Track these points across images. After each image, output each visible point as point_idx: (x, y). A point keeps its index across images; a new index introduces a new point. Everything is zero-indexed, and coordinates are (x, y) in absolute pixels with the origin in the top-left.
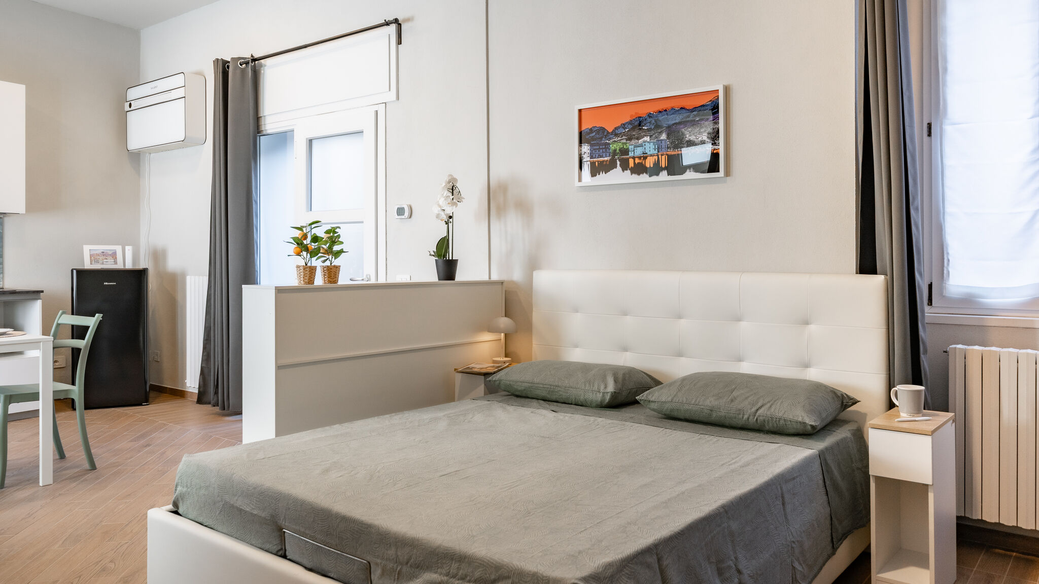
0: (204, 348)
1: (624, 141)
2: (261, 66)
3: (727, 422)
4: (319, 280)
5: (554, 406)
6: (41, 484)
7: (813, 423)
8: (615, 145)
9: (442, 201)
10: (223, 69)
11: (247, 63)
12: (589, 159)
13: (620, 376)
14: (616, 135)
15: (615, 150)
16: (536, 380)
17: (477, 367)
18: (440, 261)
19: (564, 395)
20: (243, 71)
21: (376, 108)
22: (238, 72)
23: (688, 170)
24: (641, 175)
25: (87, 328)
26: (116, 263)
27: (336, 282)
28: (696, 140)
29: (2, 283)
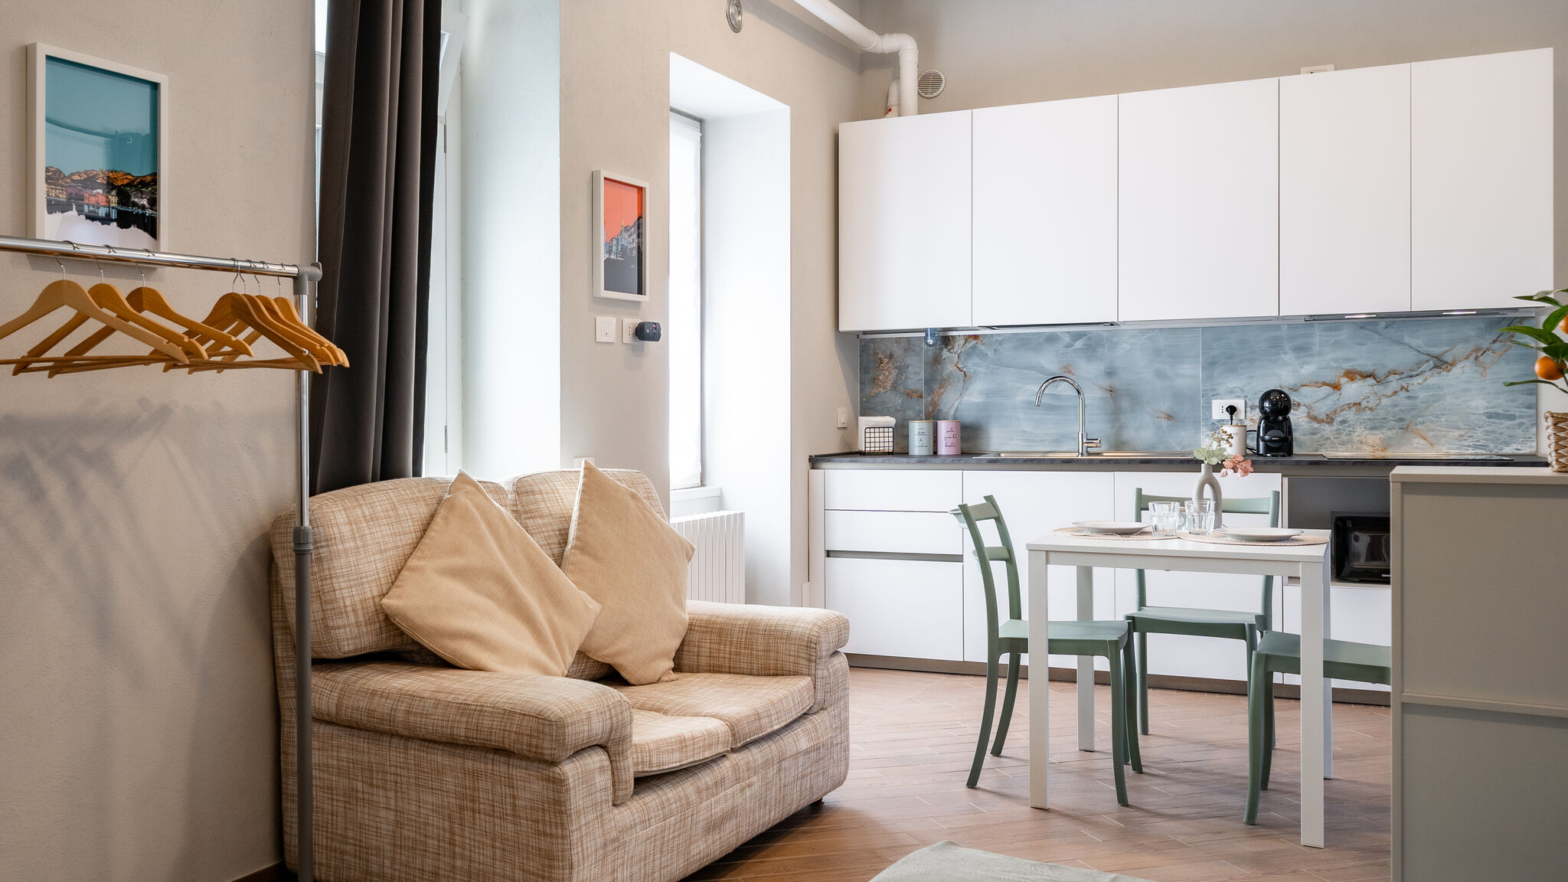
29: (1534, 444)
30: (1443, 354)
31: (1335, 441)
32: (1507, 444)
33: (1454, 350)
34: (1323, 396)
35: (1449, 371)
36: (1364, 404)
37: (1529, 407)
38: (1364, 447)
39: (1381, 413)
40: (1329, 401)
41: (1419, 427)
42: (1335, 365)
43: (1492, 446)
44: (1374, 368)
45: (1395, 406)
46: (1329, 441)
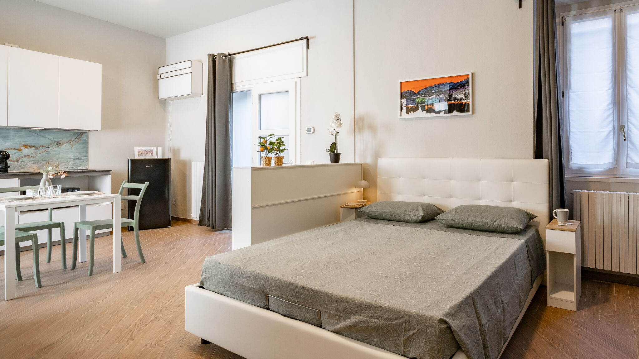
0: (202, 198)
1: (423, 97)
2: (234, 58)
3: (479, 228)
4: (273, 164)
5: (393, 223)
6: (114, 272)
7: (521, 228)
8: (418, 99)
9: (333, 125)
10: (213, 59)
11: (226, 56)
12: (405, 106)
13: (425, 208)
14: (419, 94)
15: (419, 102)
16: (383, 211)
17: (352, 205)
18: (332, 154)
19: (398, 217)
20: (224, 60)
21: (296, 80)
22: (221, 60)
23: (454, 111)
24: (431, 113)
25: (140, 189)
26: (152, 155)
27: (281, 165)
28: (458, 97)
29: (87, 166)
30: (59, 141)
31: (19, 167)
32: (79, 167)
33: (63, 140)
34: (14, 153)
35: (61, 146)
36: (31, 155)
37: (86, 157)
38: (31, 169)
39: (37, 158)
40: (17, 155)
41: (51, 162)
42: (19, 143)
43: (75, 167)
44: (35, 144)
45: (43, 156)
46: (17, 168)
